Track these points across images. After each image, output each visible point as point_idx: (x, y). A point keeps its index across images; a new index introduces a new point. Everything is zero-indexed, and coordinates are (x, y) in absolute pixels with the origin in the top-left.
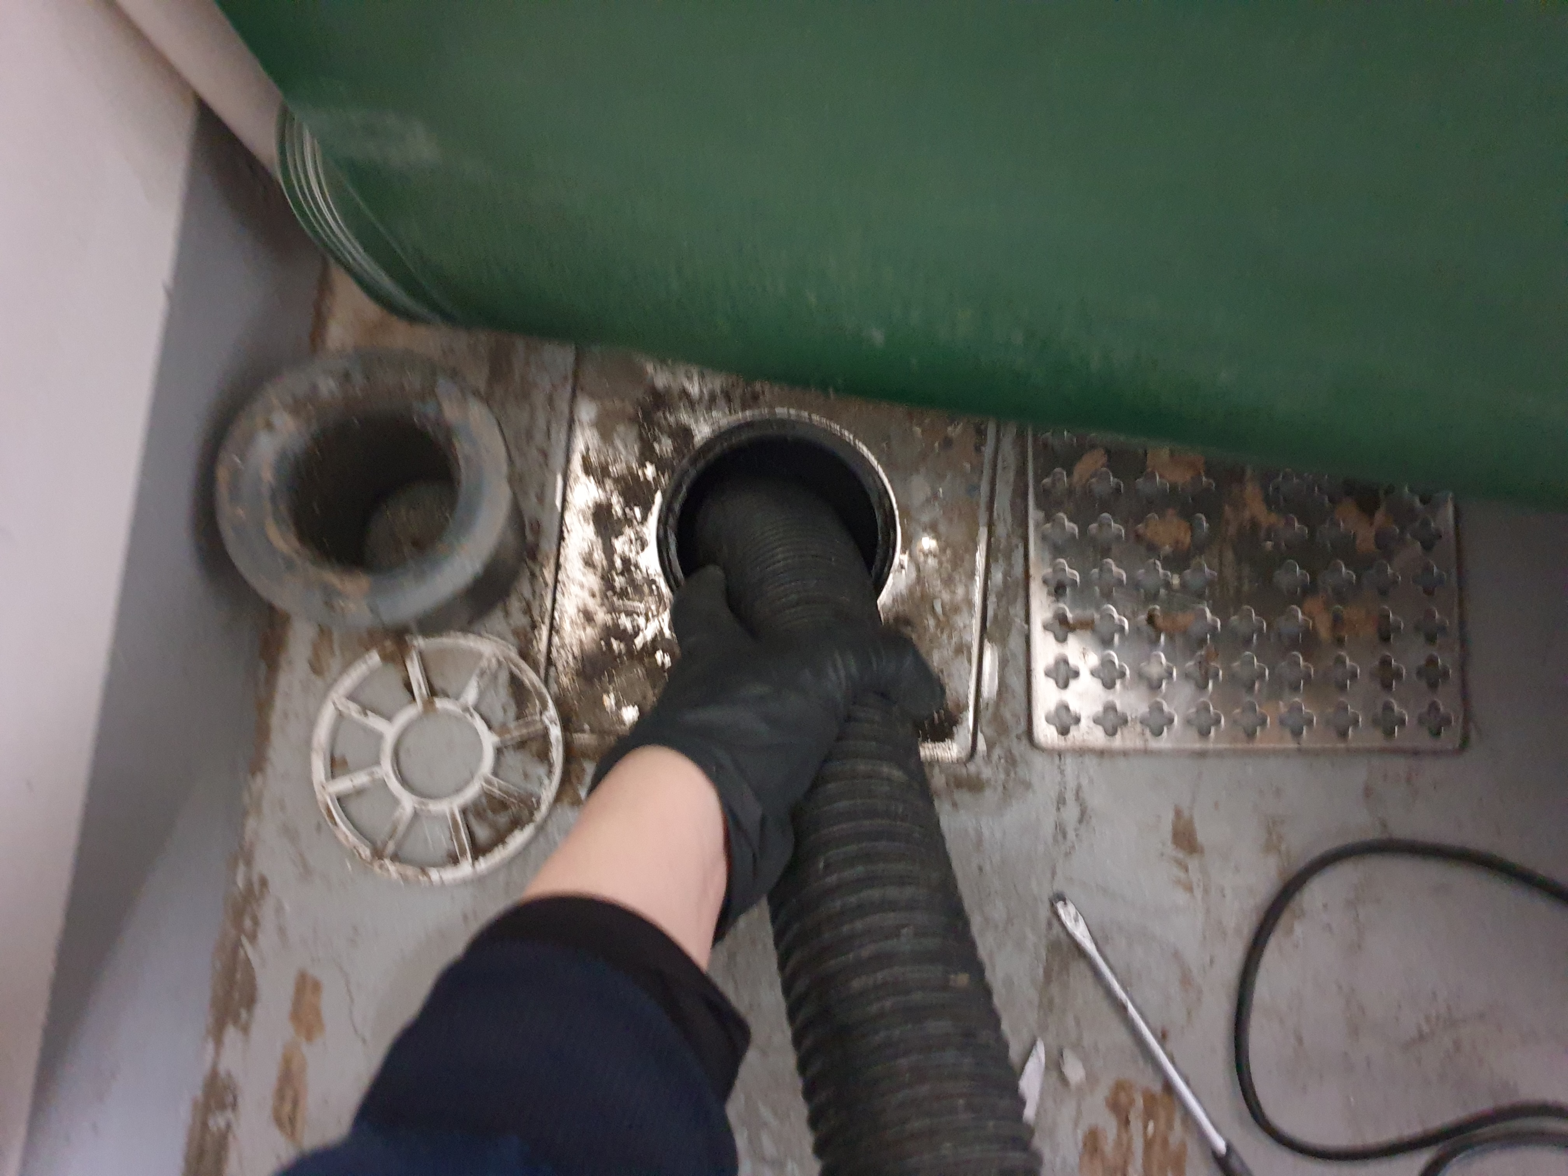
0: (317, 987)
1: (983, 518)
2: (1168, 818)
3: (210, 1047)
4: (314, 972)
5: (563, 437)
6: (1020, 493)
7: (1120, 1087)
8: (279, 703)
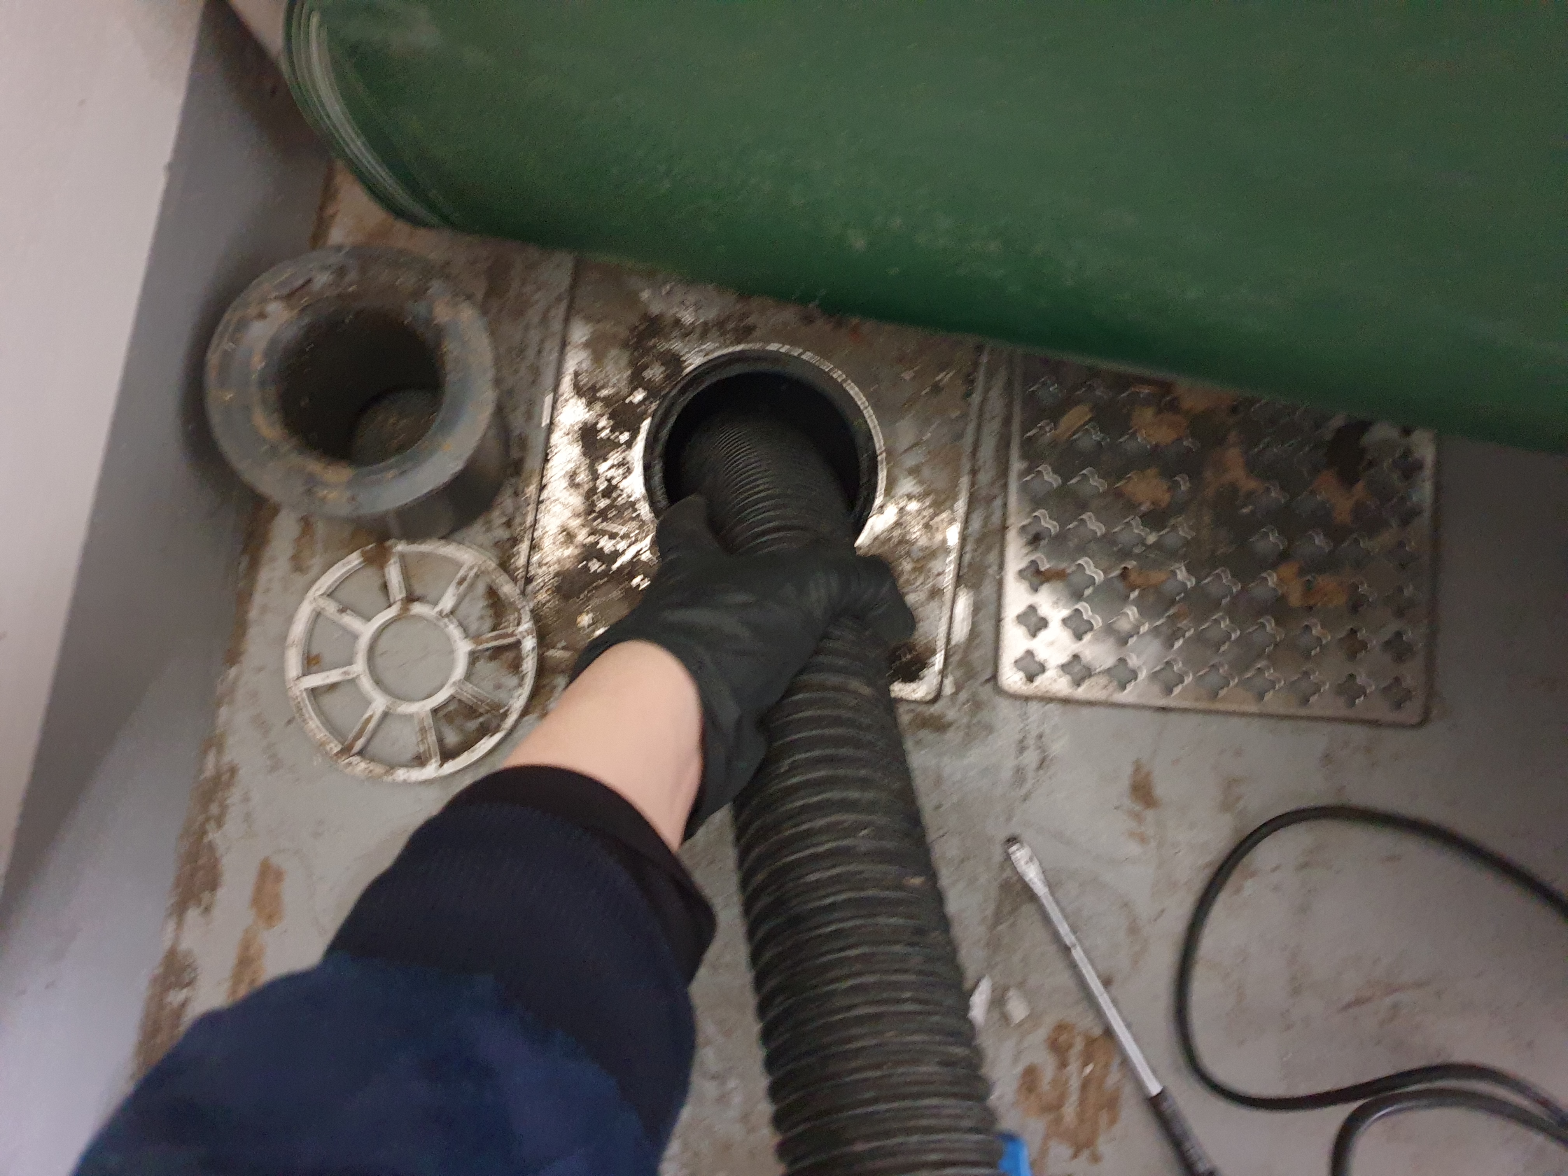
0: (279, 876)
1: (966, 465)
2: (1127, 770)
3: (171, 926)
4: (277, 860)
5: (554, 356)
6: (1004, 445)
7: (1061, 1028)
8: (258, 599)
